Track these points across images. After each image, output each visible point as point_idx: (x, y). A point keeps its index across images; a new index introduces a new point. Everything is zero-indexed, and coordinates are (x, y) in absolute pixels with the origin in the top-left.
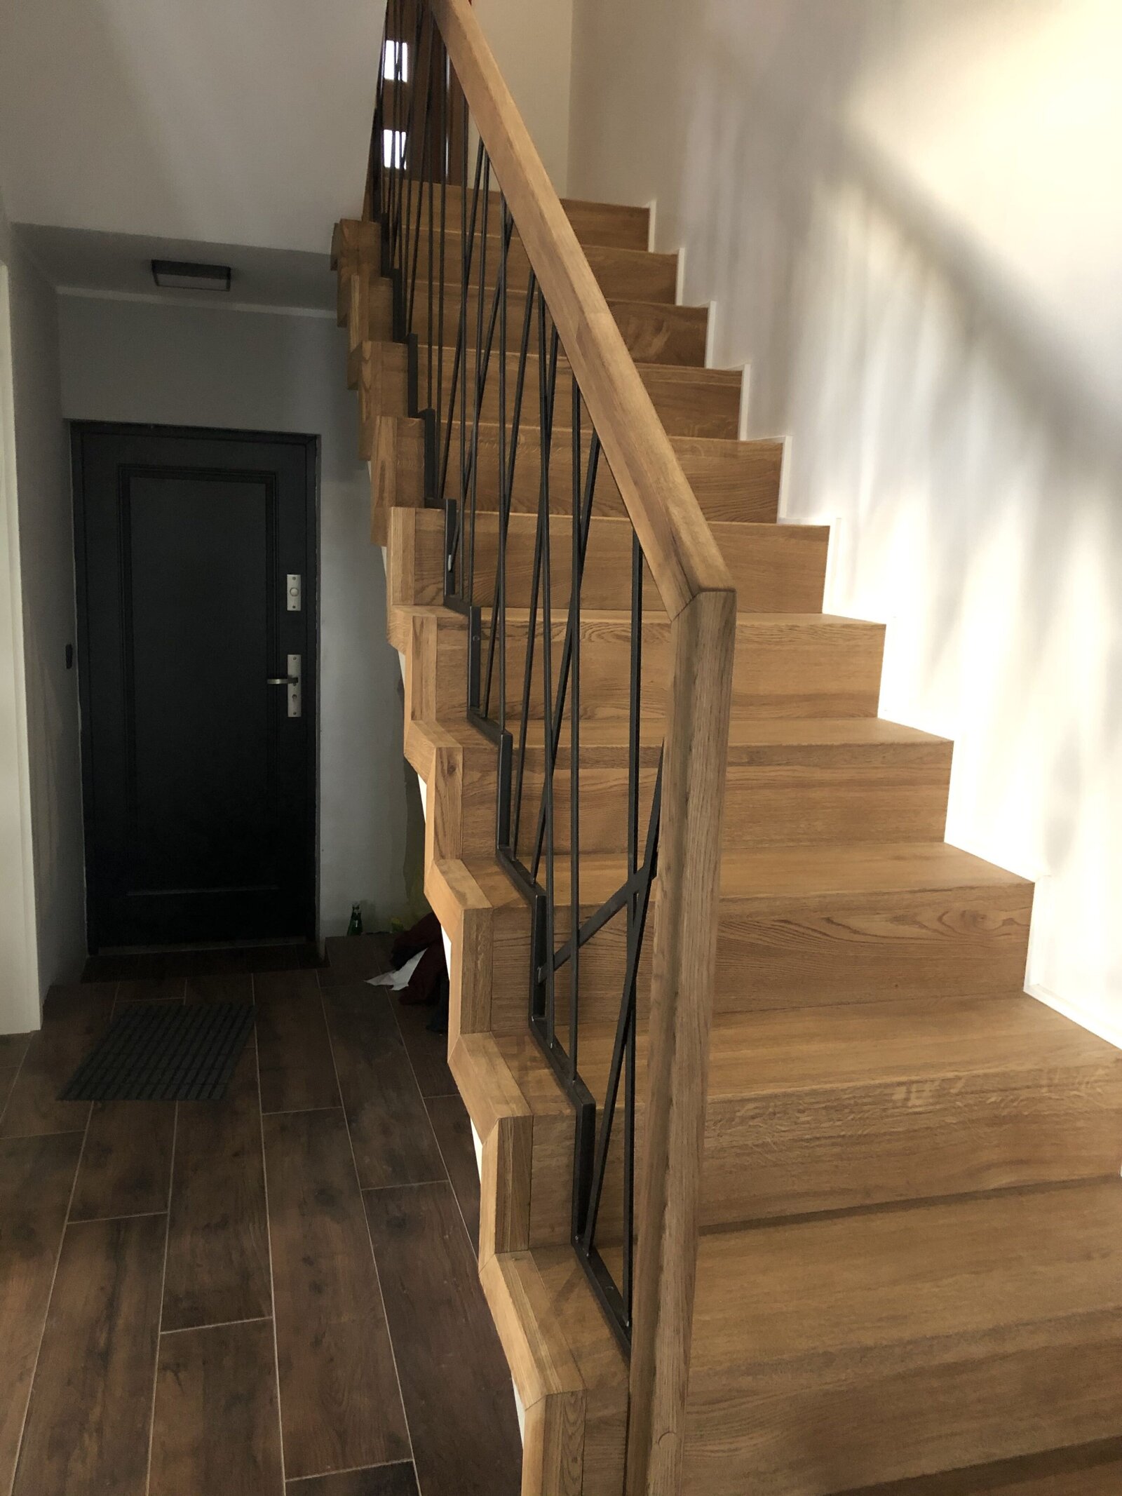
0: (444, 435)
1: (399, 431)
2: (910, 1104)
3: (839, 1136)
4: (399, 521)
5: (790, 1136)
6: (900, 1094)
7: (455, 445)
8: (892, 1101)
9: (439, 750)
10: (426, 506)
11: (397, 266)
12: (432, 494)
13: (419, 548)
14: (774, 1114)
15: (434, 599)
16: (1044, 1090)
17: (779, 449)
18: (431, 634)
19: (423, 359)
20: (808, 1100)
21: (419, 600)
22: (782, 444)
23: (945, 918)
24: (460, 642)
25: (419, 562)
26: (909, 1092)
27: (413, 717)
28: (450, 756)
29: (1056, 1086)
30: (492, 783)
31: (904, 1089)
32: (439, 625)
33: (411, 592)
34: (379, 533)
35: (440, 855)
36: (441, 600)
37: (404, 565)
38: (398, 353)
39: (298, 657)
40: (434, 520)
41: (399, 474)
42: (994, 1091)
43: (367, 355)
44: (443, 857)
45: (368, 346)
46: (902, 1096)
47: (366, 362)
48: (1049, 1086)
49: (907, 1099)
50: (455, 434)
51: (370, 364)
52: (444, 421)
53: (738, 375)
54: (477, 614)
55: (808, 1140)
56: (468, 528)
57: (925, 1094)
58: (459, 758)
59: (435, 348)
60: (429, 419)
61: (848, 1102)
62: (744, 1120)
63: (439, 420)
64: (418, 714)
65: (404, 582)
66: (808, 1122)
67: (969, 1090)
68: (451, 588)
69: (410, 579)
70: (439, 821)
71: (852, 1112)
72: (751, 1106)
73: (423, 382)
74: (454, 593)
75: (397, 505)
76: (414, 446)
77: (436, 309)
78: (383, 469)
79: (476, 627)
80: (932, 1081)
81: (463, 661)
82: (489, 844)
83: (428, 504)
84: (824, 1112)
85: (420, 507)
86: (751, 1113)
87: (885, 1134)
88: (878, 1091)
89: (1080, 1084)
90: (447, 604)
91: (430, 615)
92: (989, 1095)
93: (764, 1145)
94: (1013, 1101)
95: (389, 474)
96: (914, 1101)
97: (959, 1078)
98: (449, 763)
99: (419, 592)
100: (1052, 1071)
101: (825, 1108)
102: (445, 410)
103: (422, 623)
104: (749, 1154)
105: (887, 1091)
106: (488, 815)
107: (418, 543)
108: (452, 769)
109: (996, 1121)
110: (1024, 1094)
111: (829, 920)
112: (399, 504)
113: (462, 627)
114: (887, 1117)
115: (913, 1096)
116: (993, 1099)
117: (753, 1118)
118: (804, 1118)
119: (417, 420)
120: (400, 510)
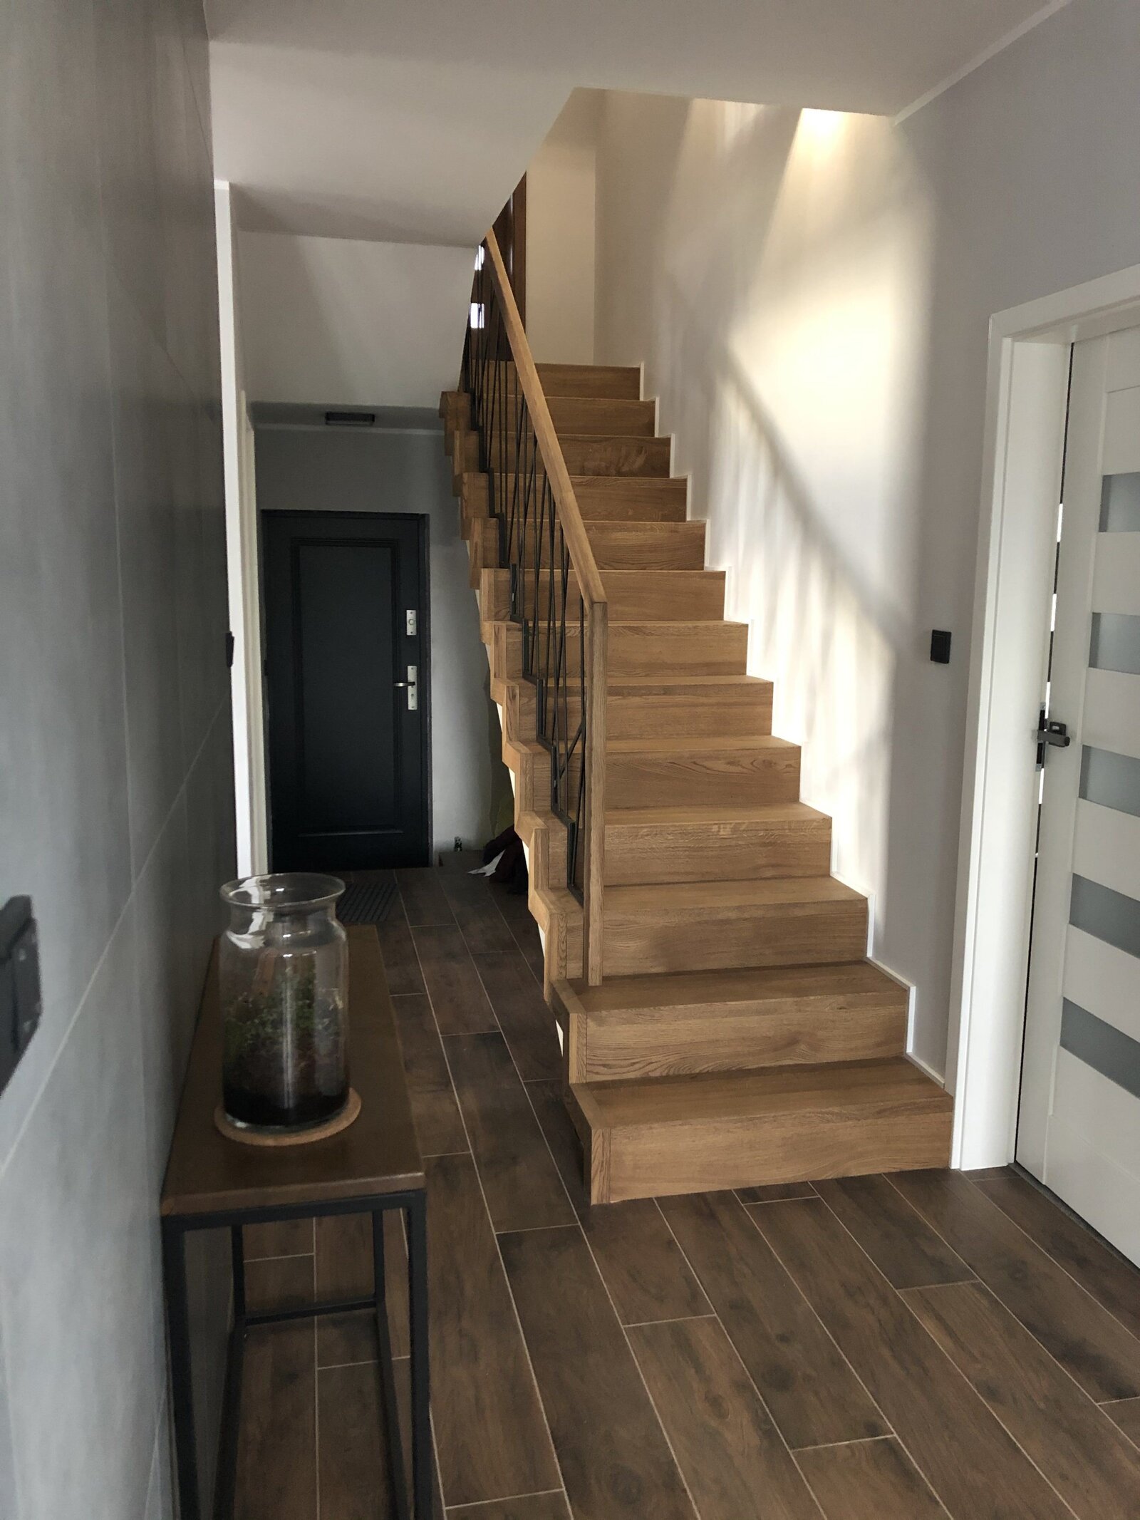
0: (509, 527)
1: (485, 526)
2: (721, 833)
3: (687, 847)
4: (486, 576)
5: (664, 845)
6: (715, 828)
7: (515, 532)
8: (710, 832)
9: (508, 687)
10: (501, 568)
11: (481, 424)
12: (503, 562)
13: (496, 590)
14: (656, 834)
15: (505, 616)
16: (787, 831)
17: (704, 526)
18: (504, 634)
19: (497, 482)
20: (671, 829)
21: (497, 617)
22: (705, 524)
23: (754, 763)
24: (518, 637)
25: (497, 597)
26: (719, 828)
27: (495, 677)
28: (513, 691)
29: (793, 829)
30: (534, 703)
31: (717, 826)
32: (507, 629)
33: (493, 614)
34: (476, 583)
35: (510, 739)
36: (509, 617)
37: (489, 599)
38: (482, 480)
39: (415, 667)
40: (505, 575)
41: (485, 549)
42: (761, 830)
43: (465, 480)
44: (511, 740)
45: (465, 476)
46: (717, 829)
47: (465, 484)
48: (790, 829)
49: (719, 831)
50: (515, 526)
51: (467, 485)
52: (509, 519)
53: (685, 481)
54: (527, 624)
55: (673, 848)
56: (521, 578)
57: (728, 829)
58: (518, 691)
59: (504, 474)
60: (501, 518)
61: (690, 831)
62: (642, 836)
63: (507, 519)
64: (497, 675)
65: (489, 609)
66: (672, 839)
67: (749, 829)
68: (514, 611)
69: (492, 607)
70: (509, 723)
71: (693, 836)
72: (645, 830)
73: (497, 495)
74: (515, 613)
75: (484, 568)
76: (493, 534)
77: (504, 447)
78: (476, 547)
79: (525, 630)
80: (731, 824)
81: (519, 646)
82: (533, 734)
83: (502, 567)
84: (680, 835)
85: (497, 568)
86: (645, 834)
87: (709, 847)
88: (704, 827)
89: (805, 829)
90: (512, 620)
91: (503, 625)
92: (759, 832)
93: (652, 848)
94: (771, 835)
95: (480, 550)
96: (722, 833)
97: (744, 823)
98: (512, 693)
99: (496, 614)
100: (790, 822)
101: (680, 833)
102: (510, 515)
103: (499, 629)
104: (645, 853)
105: (709, 827)
106: (532, 720)
107: (496, 585)
108: (514, 697)
109: (764, 845)
110: (777, 832)
111: (695, 763)
112: (485, 567)
113: (519, 630)
114: (710, 839)
115: (721, 830)
116: (762, 834)
117: (647, 835)
118: (670, 837)
119: (495, 519)
120: (486, 570)
